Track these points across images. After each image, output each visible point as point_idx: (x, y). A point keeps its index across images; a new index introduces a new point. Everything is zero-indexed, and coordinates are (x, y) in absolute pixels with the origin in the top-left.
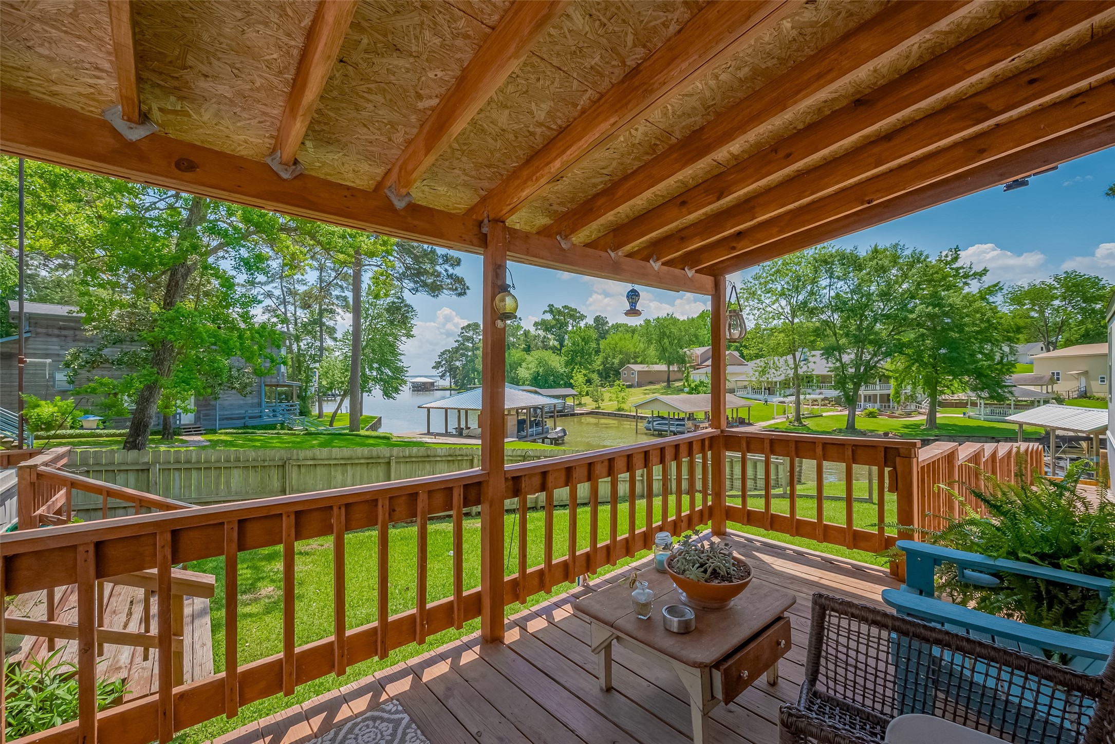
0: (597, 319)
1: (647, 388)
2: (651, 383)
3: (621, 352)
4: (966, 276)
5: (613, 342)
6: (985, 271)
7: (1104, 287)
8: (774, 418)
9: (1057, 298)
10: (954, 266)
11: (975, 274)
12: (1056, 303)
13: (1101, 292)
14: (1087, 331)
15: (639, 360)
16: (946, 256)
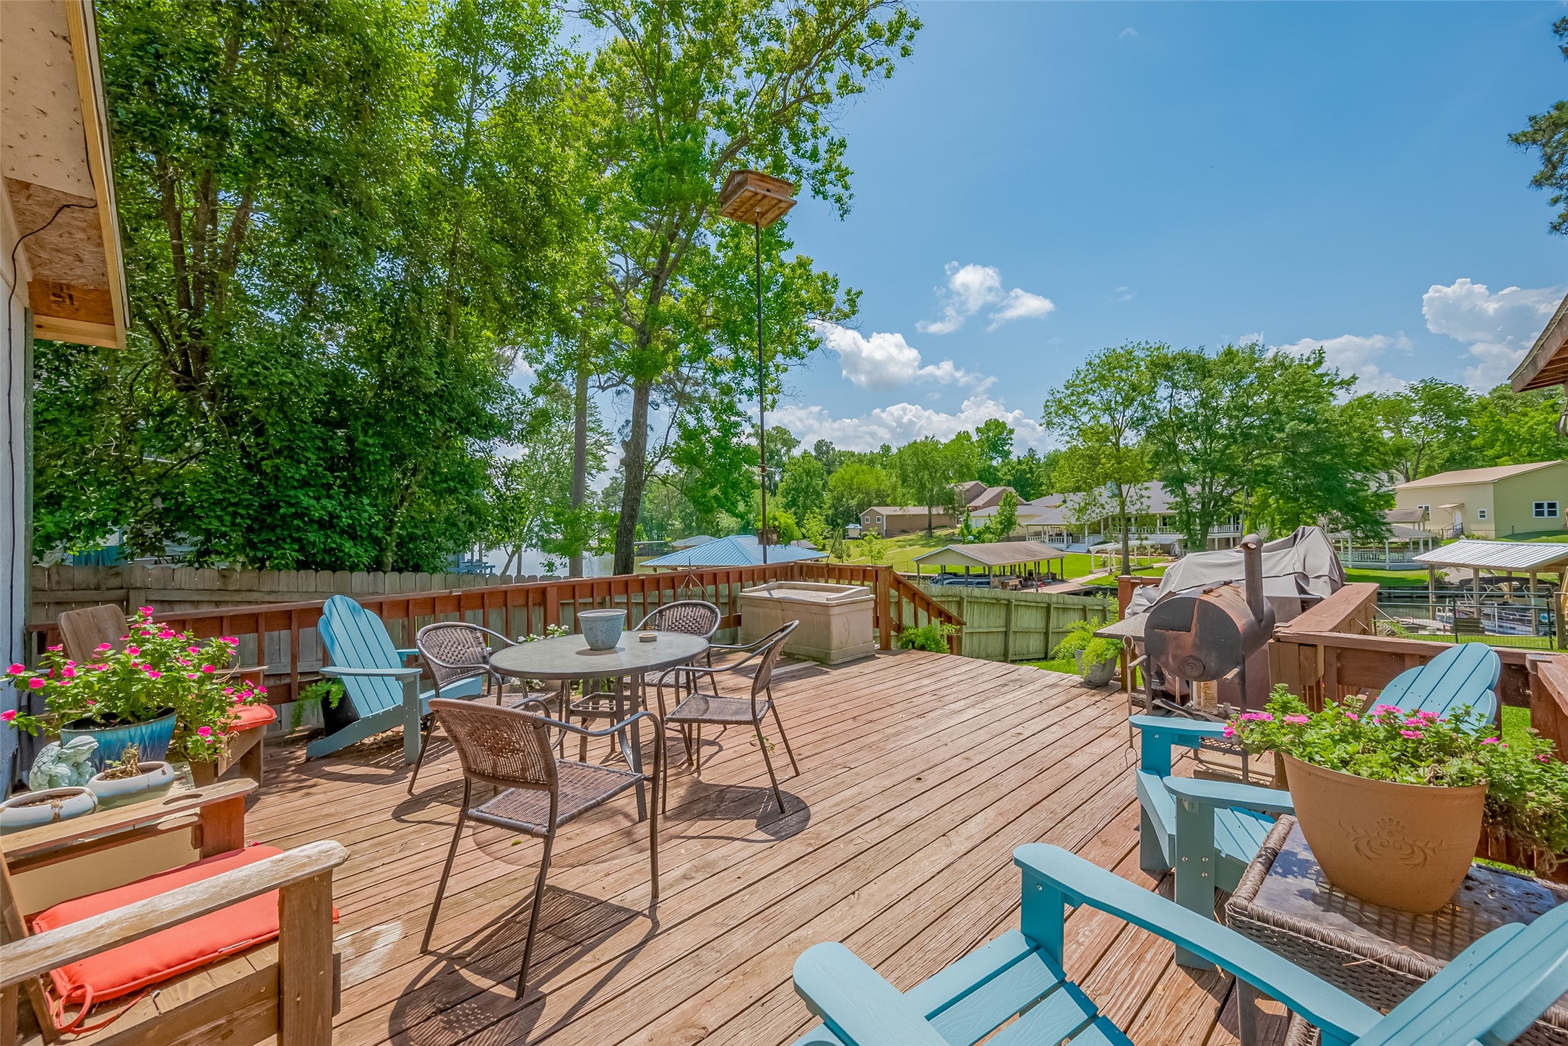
0: (819, 445)
1: (901, 538)
2: (904, 532)
3: (859, 490)
4: (1332, 384)
5: (847, 477)
6: (1354, 378)
7: (1470, 399)
8: (1091, 573)
9: (1415, 413)
10: (1317, 372)
11: (1342, 382)
12: (1417, 419)
13: (1468, 406)
14: (1452, 454)
15: (889, 500)
16: (1308, 360)
